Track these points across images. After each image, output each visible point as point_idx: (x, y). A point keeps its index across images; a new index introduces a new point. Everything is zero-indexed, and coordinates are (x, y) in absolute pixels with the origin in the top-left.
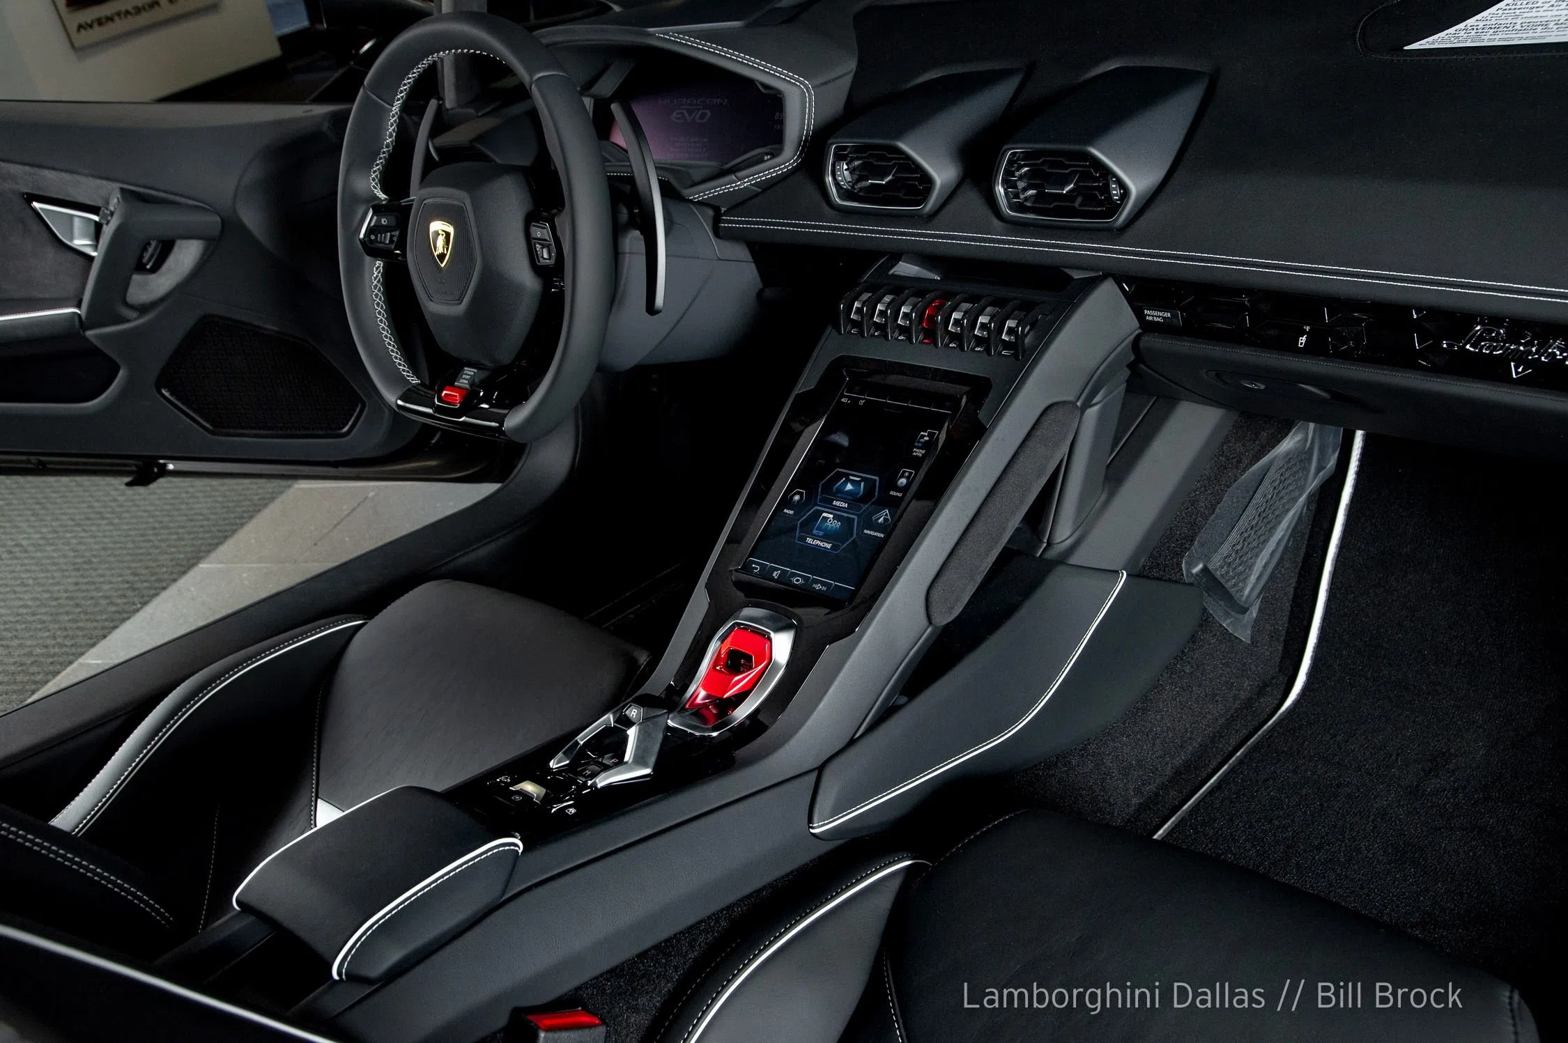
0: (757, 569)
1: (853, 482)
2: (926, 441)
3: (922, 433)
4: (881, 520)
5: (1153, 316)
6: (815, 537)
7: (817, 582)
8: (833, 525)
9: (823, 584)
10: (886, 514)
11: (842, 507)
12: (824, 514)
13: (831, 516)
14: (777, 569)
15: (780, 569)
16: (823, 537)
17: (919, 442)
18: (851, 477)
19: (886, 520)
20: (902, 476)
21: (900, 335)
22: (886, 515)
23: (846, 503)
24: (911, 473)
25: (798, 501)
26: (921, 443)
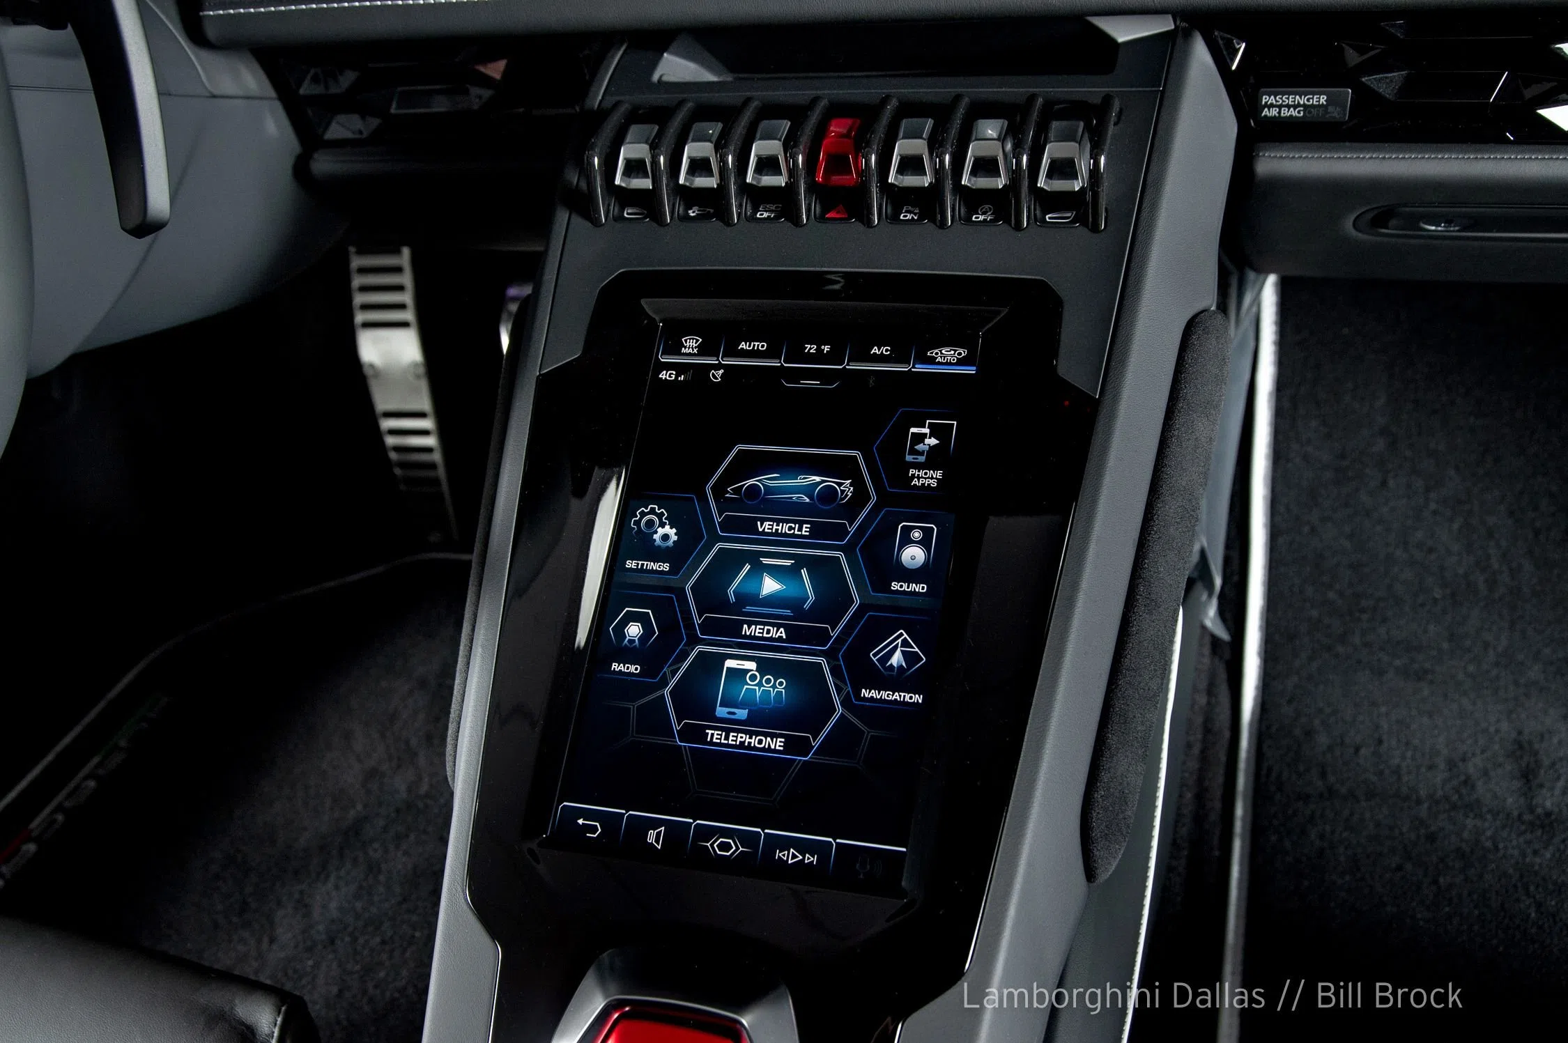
0: (594, 829)
1: (775, 572)
2: (932, 448)
3: (913, 430)
4: (897, 659)
5: (1280, 107)
6: (729, 726)
7: (786, 844)
8: (767, 687)
9: (803, 847)
10: (905, 641)
11: (771, 639)
12: (730, 663)
13: (751, 665)
14: (655, 824)
15: (660, 823)
16: (749, 721)
17: (914, 452)
18: (766, 561)
19: (910, 657)
20: (907, 541)
21: (756, 210)
22: (905, 643)
23: (778, 626)
24: (927, 533)
25: (644, 639)
26: (921, 453)
